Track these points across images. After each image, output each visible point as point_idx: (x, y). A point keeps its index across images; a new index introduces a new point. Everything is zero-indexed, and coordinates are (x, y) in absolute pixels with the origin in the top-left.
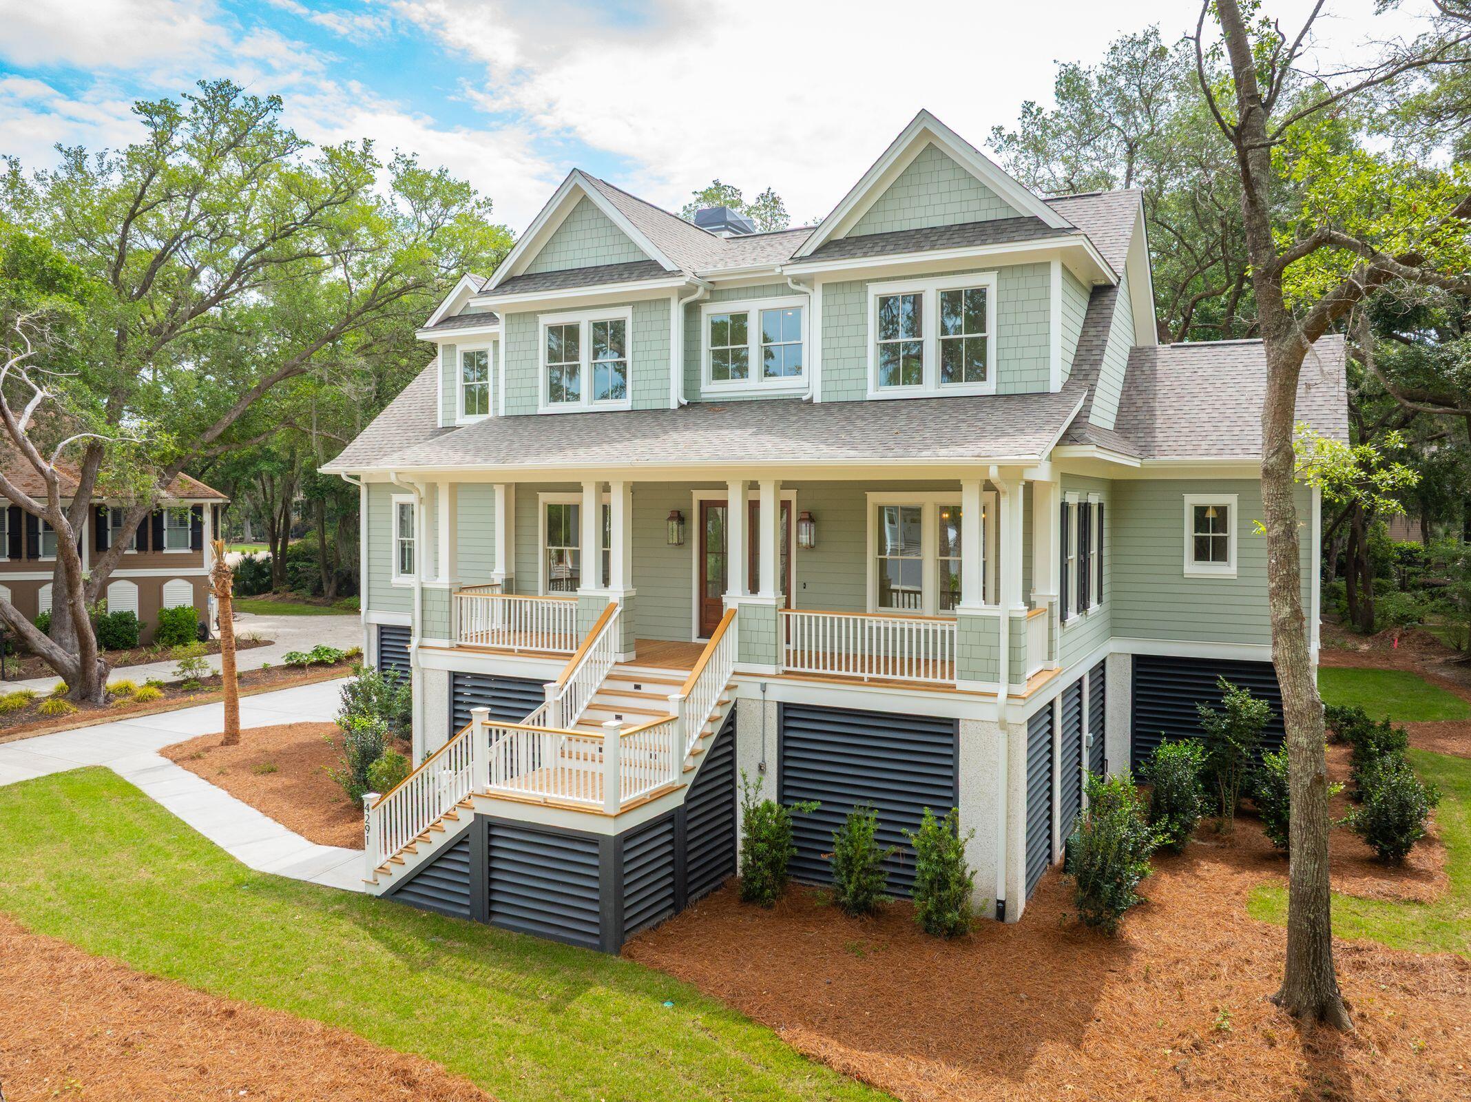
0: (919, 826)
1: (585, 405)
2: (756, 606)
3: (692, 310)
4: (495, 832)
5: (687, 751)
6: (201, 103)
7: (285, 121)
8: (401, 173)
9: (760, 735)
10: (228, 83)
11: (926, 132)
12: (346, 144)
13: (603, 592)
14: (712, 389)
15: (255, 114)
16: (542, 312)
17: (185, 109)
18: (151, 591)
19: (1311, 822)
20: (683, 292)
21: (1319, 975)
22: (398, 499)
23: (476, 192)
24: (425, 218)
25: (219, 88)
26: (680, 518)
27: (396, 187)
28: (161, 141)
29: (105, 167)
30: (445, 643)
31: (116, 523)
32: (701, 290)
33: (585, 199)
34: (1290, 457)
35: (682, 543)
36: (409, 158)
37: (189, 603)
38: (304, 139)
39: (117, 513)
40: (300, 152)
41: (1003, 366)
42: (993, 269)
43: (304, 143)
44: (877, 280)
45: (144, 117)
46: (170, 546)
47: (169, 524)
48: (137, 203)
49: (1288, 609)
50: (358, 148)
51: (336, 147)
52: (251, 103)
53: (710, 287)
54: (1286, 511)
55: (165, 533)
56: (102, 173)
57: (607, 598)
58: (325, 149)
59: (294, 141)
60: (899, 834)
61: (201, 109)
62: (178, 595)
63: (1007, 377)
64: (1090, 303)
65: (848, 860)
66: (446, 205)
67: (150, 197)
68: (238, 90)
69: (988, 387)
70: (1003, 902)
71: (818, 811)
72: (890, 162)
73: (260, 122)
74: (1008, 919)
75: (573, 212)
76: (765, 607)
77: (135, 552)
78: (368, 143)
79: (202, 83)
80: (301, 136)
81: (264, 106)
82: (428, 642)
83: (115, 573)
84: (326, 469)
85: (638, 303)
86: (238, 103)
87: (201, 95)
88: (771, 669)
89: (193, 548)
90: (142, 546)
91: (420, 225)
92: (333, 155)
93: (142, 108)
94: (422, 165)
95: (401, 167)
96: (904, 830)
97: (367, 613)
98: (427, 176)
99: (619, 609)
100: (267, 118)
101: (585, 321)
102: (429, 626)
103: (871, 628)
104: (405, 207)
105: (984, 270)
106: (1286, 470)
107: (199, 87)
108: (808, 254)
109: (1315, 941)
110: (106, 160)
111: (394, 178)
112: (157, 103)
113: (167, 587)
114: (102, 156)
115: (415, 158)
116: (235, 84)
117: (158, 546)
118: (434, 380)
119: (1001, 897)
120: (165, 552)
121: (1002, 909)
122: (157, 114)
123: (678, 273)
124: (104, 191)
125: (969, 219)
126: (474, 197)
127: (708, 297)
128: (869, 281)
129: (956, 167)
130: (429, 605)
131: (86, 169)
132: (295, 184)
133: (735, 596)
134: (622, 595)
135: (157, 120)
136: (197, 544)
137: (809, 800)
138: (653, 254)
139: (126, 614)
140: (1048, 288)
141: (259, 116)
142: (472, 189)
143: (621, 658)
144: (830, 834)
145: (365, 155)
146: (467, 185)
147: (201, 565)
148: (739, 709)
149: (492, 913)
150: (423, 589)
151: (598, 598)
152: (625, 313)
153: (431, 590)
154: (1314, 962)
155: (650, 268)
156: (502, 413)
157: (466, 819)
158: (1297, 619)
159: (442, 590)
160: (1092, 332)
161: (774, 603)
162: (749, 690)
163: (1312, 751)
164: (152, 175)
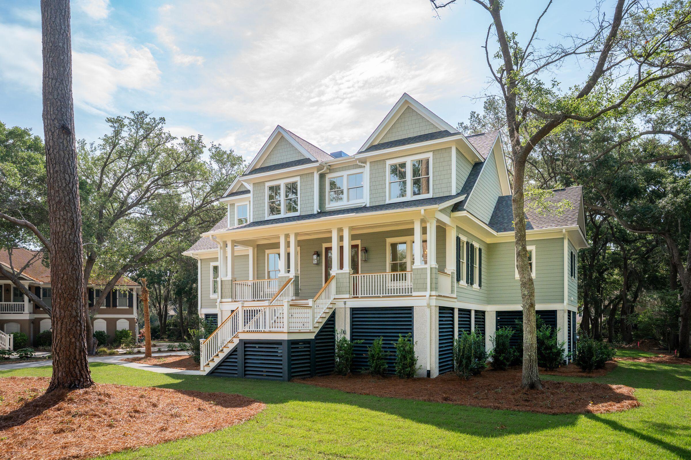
0: (397, 340)
1: (282, 215)
2: (342, 274)
3: (322, 177)
4: (247, 345)
5: (316, 321)
6: (133, 120)
7: (166, 129)
8: (214, 152)
9: (344, 321)
10: (143, 112)
11: (406, 102)
12: (191, 137)
13: (287, 275)
14: (330, 206)
15: (154, 125)
16: (266, 181)
17: (126, 122)
18: (111, 323)
19: (529, 321)
20: (319, 168)
21: (532, 374)
22: (213, 264)
23: (245, 161)
24: (224, 171)
25: (140, 114)
26: (318, 254)
27: (211, 157)
28: (117, 133)
29: (93, 148)
30: (230, 300)
31: (98, 295)
32: (325, 168)
33: (282, 137)
34: (522, 195)
35: (319, 264)
36: (217, 146)
37: (127, 328)
38: (174, 136)
39: (98, 291)
40: (172, 142)
41: (435, 187)
42: (431, 151)
43: (174, 138)
44: (389, 159)
45: (111, 124)
46: (119, 306)
47: (119, 297)
48: (107, 160)
49: (521, 247)
50: (196, 139)
51: (187, 138)
52: (153, 120)
53: (329, 167)
54: (520, 213)
55: (118, 300)
56: (92, 151)
57: (289, 276)
58: (183, 139)
59: (170, 138)
60: (390, 344)
61: (133, 123)
62: (122, 325)
63: (436, 191)
64: (473, 169)
65: (373, 356)
66: (233, 165)
67: (112, 157)
68: (147, 115)
69: (430, 195)
70: (429, 371)
71: (363, 343)
72: (394, 112)
73: (156, 128)
74: (431, 377)
75: (278, 142)
76: (345, 273)
77: (105, 308)
78: (200, 137)
79: (133, 112)
80: (173, 135)
81: (158, 122)
82: (223, 300)
83: (98, 316)
84: (185, 253)
85: (302, 175)
86: (147, 120)
87: (132, 117)
88: (347, 296)
89: (129, 306)
90: (108, 305)
91: (222, 174)
92: (186, 141)
93: (109, 120)
94: (223, 148)
95: (214, 150)
96: (392, 342)
97: (201, 310)
98: (225, 153)
99: (293, 280)
100: (160, 126)
101: (282, 183)
102: (224, 294)
103: (388, 289)
104: (215, 166)
105: (428, 152)
106: (520, 199)
107: (132, 114)
108: (364, 150)
109: (531, 362)
110: (94, 146)
111: (211, 154)
112: (116, 118)
113: (118, 322)
114: (92, 144)
115: (220, 146)
116: (146, 112)
117: (115, 305)
118: (226, 221)
119: (428, 369)
120: (117, 308)
121: (429, 372)
122: (116, 122)
123: (317, 161)
124: (93, 158)
125: (423, 133)
126: (244, 163)
127: (328, 171)
128: (386, 159)
129: (418, 114)
130: (224, 287)
131: (86, 149)
132: (171, 153)
133: (334, 271)
134: (294, 275)
135: (116, 125)
136: (131, 305)
137: (360, 339)
138: (307, 156)
139: (102, 332)
140: (451, 156)
141: (156, 126)
142: (243, 159)
143: (294, 298)
144: (366, 347)
145: (199, 141)
146: (241, 157)
147: (132, 314)
148: (337, 311)
149: (245, 375)
150: (221, 281)
151: (285, 277)
152: (297, 179)
153: (225, 281)
154: (530, 369)
155: (307, 161)
156: (252, 221)
157: (236, 341)
158: (524, 251)
159: (229, 280)
160: (472, 177)
161: (348, 271)
162: (340, 305)
163: (529, 296)
164: (113, 149)
